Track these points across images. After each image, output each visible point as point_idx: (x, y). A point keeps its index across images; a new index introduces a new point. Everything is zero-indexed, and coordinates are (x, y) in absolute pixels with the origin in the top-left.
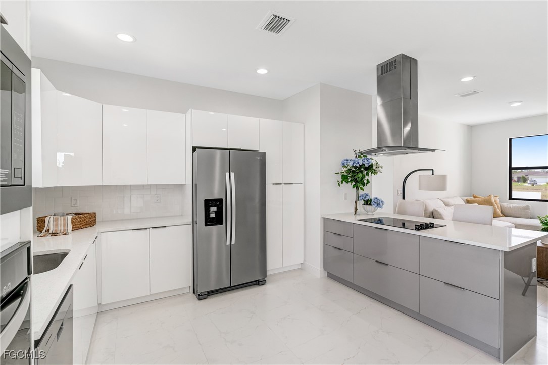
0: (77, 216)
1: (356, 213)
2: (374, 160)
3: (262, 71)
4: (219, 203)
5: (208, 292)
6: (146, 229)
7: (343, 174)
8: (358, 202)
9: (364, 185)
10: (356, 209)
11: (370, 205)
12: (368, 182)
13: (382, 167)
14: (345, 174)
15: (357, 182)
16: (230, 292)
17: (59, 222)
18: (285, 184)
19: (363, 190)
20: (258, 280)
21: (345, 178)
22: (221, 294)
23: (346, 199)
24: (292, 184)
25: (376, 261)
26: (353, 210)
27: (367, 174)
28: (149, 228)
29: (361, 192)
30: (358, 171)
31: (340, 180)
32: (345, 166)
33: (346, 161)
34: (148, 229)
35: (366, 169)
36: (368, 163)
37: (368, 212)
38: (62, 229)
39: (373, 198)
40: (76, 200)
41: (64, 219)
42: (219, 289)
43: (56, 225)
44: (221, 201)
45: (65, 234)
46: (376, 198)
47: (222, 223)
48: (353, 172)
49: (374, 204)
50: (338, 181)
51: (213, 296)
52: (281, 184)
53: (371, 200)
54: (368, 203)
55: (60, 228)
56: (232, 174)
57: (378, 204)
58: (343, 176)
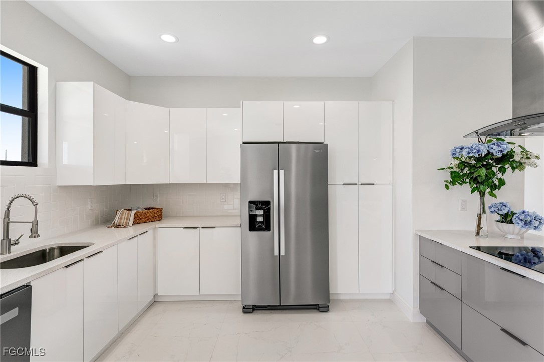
0: (147, 211)
1: (478, 234)
2: (516, 145)
3: (320, 40)
4: (265, 205)
5: (253, 306)
6: (196, 228)
7: (452, 170)
8: (484, 216)
9: (494, 187)
10: (479, 228)
11: (511, 222)
12: (502, 183)
13: (537, 157)
14: (455, 170)
15: (478, 183)
16: (280, 311)
17: (124, 216)
18: (361, 184)
19: (495, 196)
20: (318, 305)
21: (455, 177)
22: (271, 311)
23: (463, 208)
24: (374, 184)
25: (503, 330)
26: (474, 228)
27: (502, 170)
28: (199, 227)
29: (489, 200)
30: (478, 166)
31: (450, 179)
32: (457, 158)
33: (458, 150)
34: (198, 229)
35: (498, 161)
36: (501, 151)
37: (506, 234)
38: (125, 222)
39: (517, 210)
40: (156, 196)
41: (128, 214)
42: (268, 306)
43: (121, 218)
44: (268, 203)
45: (125, 227)
46: (524, 212)
47: (269, 230)
48: (471, 167)
49: (519, 221)
50: (446, 181)
51: (260, 311)
52: (356, 184)
53: (513, 214)
54: (507, 218)
55: (123, 221)
56: (282, 172)
57: (527, 223)
58: (452, 173)
